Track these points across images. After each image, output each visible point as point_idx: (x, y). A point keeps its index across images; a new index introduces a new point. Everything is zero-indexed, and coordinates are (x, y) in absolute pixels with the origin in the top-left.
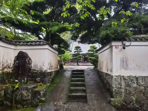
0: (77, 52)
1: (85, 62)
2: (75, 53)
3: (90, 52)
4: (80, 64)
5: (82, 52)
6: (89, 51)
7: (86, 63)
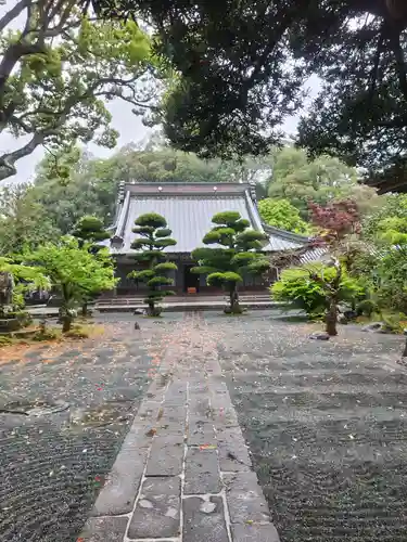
0: (146, 248)
1: (186, 290)
2: (141, 251)
3: (215, 246)
4: (166, 305)
5: (173, 243)
6: (208, 240)
7: (192, 295)
